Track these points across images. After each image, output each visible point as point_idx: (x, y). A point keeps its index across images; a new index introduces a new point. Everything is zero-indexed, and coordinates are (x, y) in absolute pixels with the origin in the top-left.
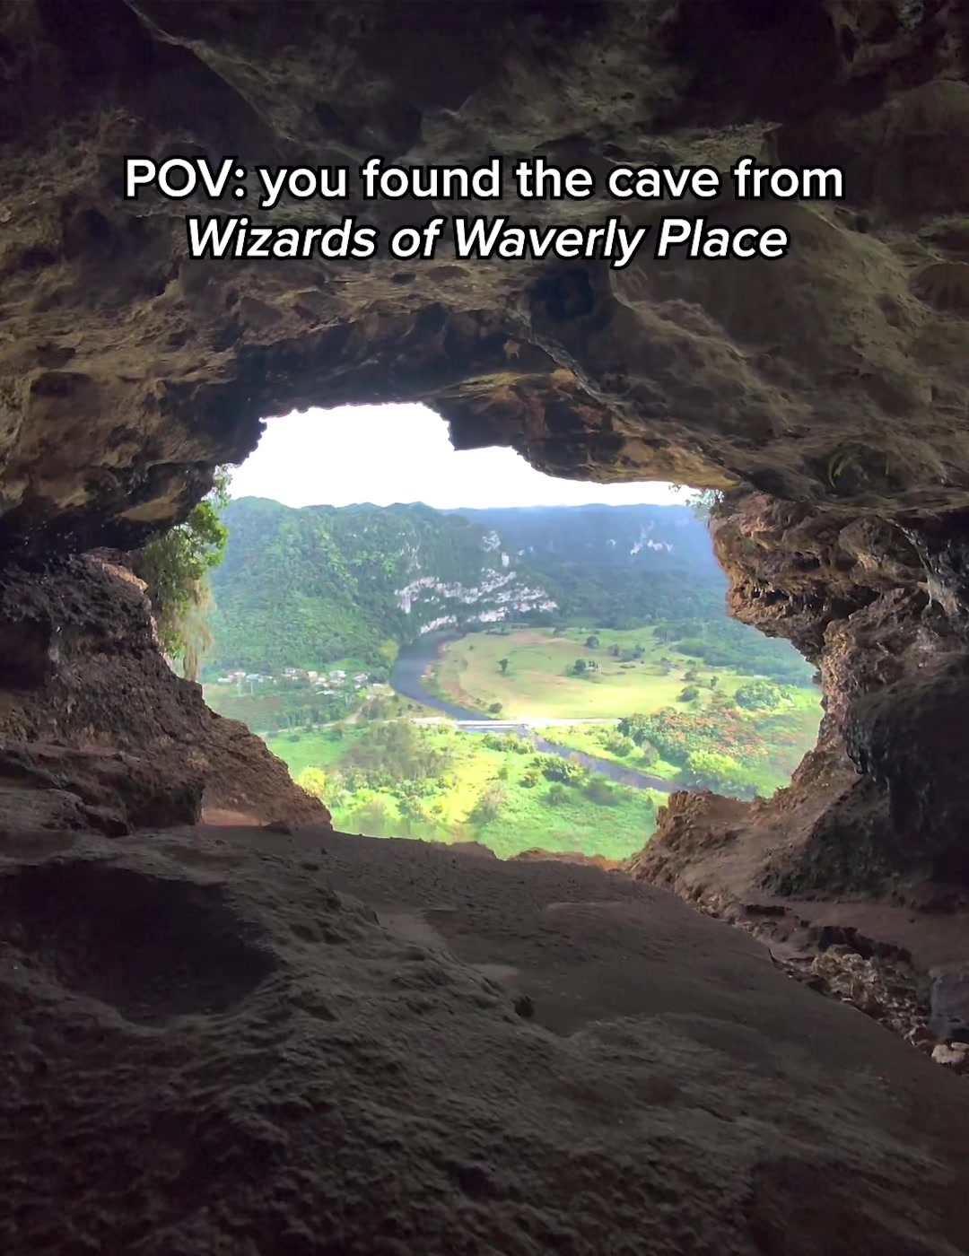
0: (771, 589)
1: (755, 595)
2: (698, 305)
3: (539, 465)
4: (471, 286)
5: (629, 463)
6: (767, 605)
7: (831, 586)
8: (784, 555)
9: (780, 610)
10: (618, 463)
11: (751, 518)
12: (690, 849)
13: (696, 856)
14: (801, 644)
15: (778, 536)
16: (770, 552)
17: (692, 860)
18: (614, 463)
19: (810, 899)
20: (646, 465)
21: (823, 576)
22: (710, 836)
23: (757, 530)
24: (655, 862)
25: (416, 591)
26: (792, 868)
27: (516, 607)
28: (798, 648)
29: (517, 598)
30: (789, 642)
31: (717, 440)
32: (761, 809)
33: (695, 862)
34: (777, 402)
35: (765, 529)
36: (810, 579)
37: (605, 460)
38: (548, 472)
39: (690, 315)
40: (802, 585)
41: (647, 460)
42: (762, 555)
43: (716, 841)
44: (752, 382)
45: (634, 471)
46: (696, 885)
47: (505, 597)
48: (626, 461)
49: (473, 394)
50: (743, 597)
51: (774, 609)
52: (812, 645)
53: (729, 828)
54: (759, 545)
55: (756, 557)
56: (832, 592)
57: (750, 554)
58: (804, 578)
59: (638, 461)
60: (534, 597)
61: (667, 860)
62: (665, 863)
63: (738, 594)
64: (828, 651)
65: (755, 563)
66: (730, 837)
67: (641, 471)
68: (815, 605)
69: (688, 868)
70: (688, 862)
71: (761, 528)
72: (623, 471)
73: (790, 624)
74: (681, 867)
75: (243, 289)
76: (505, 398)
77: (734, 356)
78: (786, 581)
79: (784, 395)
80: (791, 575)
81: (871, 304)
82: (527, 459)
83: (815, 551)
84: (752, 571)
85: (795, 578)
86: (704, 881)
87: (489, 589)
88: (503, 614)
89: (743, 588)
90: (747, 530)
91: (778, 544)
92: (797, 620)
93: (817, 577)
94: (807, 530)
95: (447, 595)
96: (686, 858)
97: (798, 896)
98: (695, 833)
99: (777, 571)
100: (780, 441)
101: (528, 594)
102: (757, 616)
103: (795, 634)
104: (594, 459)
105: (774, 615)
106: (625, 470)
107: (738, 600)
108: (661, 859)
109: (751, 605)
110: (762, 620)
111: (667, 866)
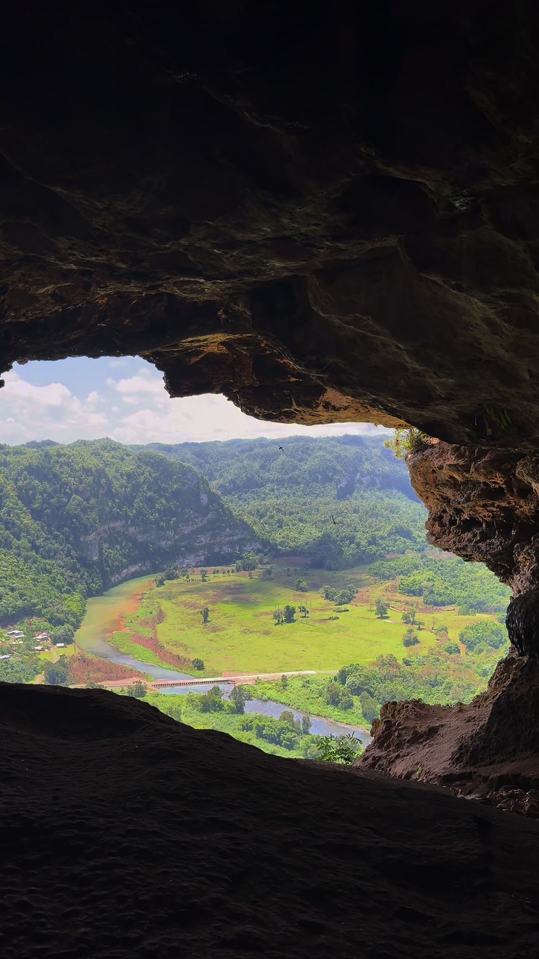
0: (465, 516)
1: (452, 522)
2: (370, 317)
3: (248, 410)
4: (203, 289)
5: (330, 408)
6: (463, 532)
7: (517, 512)
8: (474, 485)
9: (475, 536)
10: (320, 408)
11: (443, 452)
12: (399, 746)
13: (405, 751)
14: (493, 567)
15: (466, 468)
16: (462, 483)
17: (401, 754)
18: (317, 407)
19: (491, 764)
20: (346, 408)
21: (509, 503)
22: (416, 732)
23: (448, 463)
24: (370, 761)
25: (106, 536)
26: (478, 743)
27: (217, 550)
28: (492, 570)
29: (218, 539)
30: (484, 565)
31: (393, 402)
32: (461, 711)
33: (404, 756)
34: (431, 377)
35: (455, 462)
36: (498, 506)
37: (308, 405)
38: (256, 416)
39: (365, 322)
40: (492, 511)
41: (346, 405)
42: (453, 484)
43: (421, 736)
44: (412, 364)
45: (334, 413)
46: (405, 773)
47: (204, 539)
48: (327, 406)
49: (188, 348)
50: (442, 525)
51: (470, 535)
52: (504, 567)
53: (432, 725)
54: (452, 477)
55: (450, 488)
56: (519, 518)
57: (445, 485)
58: (493, 505)
59: (338, 406)
60: (236, 538)
61: (380, 758)
62: (378, 760)
63: (437, 524)
64: (517, 571)
65: (449, 493)
66: (433, 732)
67: (341, 414)
68: (505, 530)
69: (397, 761)
70: (398, 757)
71: (452, 460)
72: (326, 415)
73: (483, 548)
74: (392, 762)
75: (13, 283)
76: (216, 351)
77: (399, 348)
78: (477, 508)
79: (435, 373)
80: (481, 503)
81: (479, 321)
82: (238, 405)
83: (499, 480)
84: (446, 500)
85: (485, 506)
86: (410, 769)
87: (187, 530)
88: (202, 558)
89: (441, 517)
90: (440, 464)
91: (467, 475)
92: (490, 544)
93: (504, 504)
94: (491, 462)
95: (140, 538)
96: (396, 754)
97: (482, 763)
98: (403, 732)
99: (468, 500)
100: (438, 402)
101: (231, 535)
102: (454, 542)
103: (489, 557)
104: (299, 405)
105: (470, 541)
106: (326, 414)
107: (437, 528)
108: (374, 758)
109: (449, 532)
110: (459, 546)
111: (380, 763)
